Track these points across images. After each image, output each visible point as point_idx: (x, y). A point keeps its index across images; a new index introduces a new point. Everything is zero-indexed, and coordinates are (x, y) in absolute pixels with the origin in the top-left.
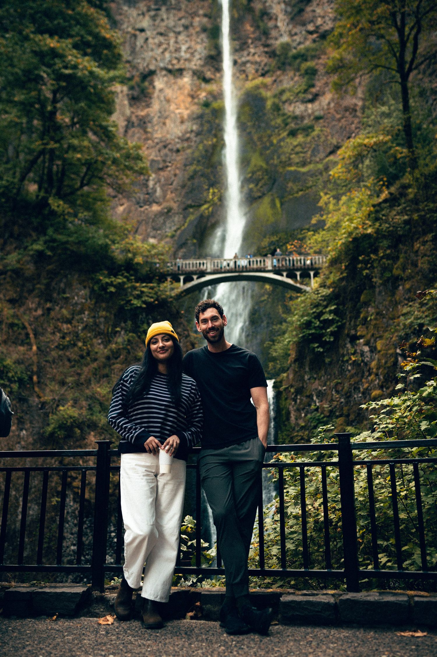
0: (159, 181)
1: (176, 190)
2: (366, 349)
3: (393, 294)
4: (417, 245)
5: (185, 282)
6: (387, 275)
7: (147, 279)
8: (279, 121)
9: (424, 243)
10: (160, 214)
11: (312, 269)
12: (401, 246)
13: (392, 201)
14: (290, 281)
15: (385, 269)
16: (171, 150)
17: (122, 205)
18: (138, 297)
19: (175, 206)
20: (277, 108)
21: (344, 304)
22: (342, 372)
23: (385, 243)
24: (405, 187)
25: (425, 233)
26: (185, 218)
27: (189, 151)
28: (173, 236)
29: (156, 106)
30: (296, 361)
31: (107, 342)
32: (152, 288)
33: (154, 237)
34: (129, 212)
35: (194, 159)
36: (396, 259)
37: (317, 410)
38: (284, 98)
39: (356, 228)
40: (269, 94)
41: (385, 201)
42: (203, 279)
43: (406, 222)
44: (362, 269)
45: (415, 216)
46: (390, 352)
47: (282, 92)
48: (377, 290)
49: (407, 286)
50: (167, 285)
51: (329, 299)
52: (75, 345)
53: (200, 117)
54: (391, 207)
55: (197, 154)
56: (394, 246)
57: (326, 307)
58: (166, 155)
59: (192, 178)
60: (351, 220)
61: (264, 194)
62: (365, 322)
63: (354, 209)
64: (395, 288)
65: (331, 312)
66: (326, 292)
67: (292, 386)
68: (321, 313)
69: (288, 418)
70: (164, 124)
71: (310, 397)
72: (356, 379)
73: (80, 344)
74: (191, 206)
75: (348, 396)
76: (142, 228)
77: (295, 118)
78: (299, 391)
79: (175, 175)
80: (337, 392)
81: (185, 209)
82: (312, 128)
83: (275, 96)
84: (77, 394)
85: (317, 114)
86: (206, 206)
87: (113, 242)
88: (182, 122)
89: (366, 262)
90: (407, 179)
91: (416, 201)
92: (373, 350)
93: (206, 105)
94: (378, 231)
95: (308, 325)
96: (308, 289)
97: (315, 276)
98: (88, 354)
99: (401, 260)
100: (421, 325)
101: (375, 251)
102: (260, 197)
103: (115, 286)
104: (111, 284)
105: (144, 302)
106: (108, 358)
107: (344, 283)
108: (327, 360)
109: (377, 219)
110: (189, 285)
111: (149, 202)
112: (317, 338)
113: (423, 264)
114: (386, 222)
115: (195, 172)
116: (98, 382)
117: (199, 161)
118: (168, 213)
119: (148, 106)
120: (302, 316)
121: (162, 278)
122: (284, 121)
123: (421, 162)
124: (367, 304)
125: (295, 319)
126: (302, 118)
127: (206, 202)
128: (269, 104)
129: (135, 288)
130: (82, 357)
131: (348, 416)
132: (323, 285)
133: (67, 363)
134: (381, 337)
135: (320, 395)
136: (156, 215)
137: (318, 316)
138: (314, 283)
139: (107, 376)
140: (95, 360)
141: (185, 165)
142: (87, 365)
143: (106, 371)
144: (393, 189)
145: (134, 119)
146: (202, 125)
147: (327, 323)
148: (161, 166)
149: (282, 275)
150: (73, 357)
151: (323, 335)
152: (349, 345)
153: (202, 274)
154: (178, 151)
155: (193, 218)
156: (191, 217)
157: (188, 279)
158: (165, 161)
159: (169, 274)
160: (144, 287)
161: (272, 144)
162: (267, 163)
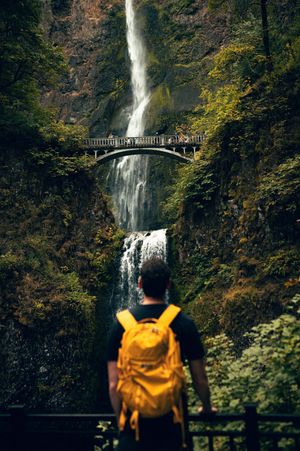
0: (77, 73)
1: (90, 80)
2: (235, 207)
3: (255, 166)
4: (273, 130)
5: (98, 155)
6: (251, 151)
7: (69, 153)
8: (168, 28)
9: (278, 128)
10: (79, 98)
11: (195, 145)
12: (260, 130)
13: (254, 95)
14: (178, 154)
15: (249, 147)
16: (86, 49)
17: (49, 91)
18: (62, 168)
19: (90, 92)
20: (166, 18)
21: (218, 172)
22: (217, 224)
23: (249, 127)
24: (264, 85)
25: (278, 120)
26: (98, 102)
27: (100, 50)
28: (89, 116)
29: (74, 15)
30: (183, 215)
31: (37, 204)
32: (72, 161)
33: (74, 117)
34: (55, 97)
35: (103, 56)
36: (257, 140)
37: (198, 252)
38: (172, 11)
39: (228, 116)
40: (160, 7)
41: (249, 95)
42: (112, 153)
43: (264, 112)
44: (233, 147)
45: (272, 108)
46: (254, 209)
47: (171, 6)
48: (243, 163)
49: (266, 160)
50: (84, 158)
51: (207, 169)
52: (13, 205)
53: (109, 23)
54: (254, 99)
55: (106, 53)
56: (255, 130)
57: (205, 174)
58: (82, 53)
59: (102, 71)
60: (224, 110)
61: (157, 84)
62: (234, 187)
63: (226, 101)
64: (257, 161)
65: (209, 178)
66: (205, 163)
67: (180, 234)
68: (202, 180)
69: (178, 257)
70: (81, 29)
71: (194, 242)
72: (228, 228)
73: (17, 205)
74: (102, 93)
75: (222, 241)
76: (65, 110)
77: (180, 26)
78: (186, 238)
79: (90, 69)
80: (214, 238)
81: (98, 95)
82: (193, 34)
83: (165, 9)
84: (15, 244)
85: (197, 23)
86: (113, 93)
87: (42, 125)
88: (94, 28)
89: (235, 142)
90: (265, 78)
91: (271, 96)
92: (240, 207)
93: (113, 14)
94: (244, 119)
95: (192, 188)
96: (192, 160)
97: (197, 150)
98: (24, 213)
99: (261, 140)
100: (276, 191)
101: (242, 134)
103: (44, 160)
104: (41, 158)
105: (67, 172)
106: (39, 215)
107: (218, 157)
108: (206, 215)
109: (243, 109)
110: (102, 157)
111: (70, 89)
112: (199, 198)
113: (277, 143)
114: (250, 110)
115: (106, 67)
116: (32, 234)
117: (107, 58)
118: (84, 98)
119: (68, 14)
120: (188, 181)
121: (81, 152)
122: (172, 28)
123: (276, 66)
124: (236, 173)
125: (182, 184)
126: (186, 26)
127: (114, 90)
128: (161, 14)
129: (60, 161)
130: (19, 214)
131: (222, 256)
132: (203, 158)
133: (7, 220)
134: (246, 199)
135: (202, 240)
136: (75, 100)
137: (199, 182)
138: (197, 156)
139: (38, 229)
140: (30, 216)
141: (97, 62)
142: (23, 221)
143: (38, 225)
144: (254, 86)
145: (56, 24)
146: (109, 30)
147: (207, 186)
148: (78, 61)
149: (172, 150)
150: (12, 215)
151: (203, 196)
152: (222, 204)
153: (112, 149)
154: (91, 50)
155: (104, 102)
156: (103, 102)
157: (101, 153)
158: (81, 58)
159: (86, 149)
160: (66, 160)
161: (163, 46)
162: (160, 61)
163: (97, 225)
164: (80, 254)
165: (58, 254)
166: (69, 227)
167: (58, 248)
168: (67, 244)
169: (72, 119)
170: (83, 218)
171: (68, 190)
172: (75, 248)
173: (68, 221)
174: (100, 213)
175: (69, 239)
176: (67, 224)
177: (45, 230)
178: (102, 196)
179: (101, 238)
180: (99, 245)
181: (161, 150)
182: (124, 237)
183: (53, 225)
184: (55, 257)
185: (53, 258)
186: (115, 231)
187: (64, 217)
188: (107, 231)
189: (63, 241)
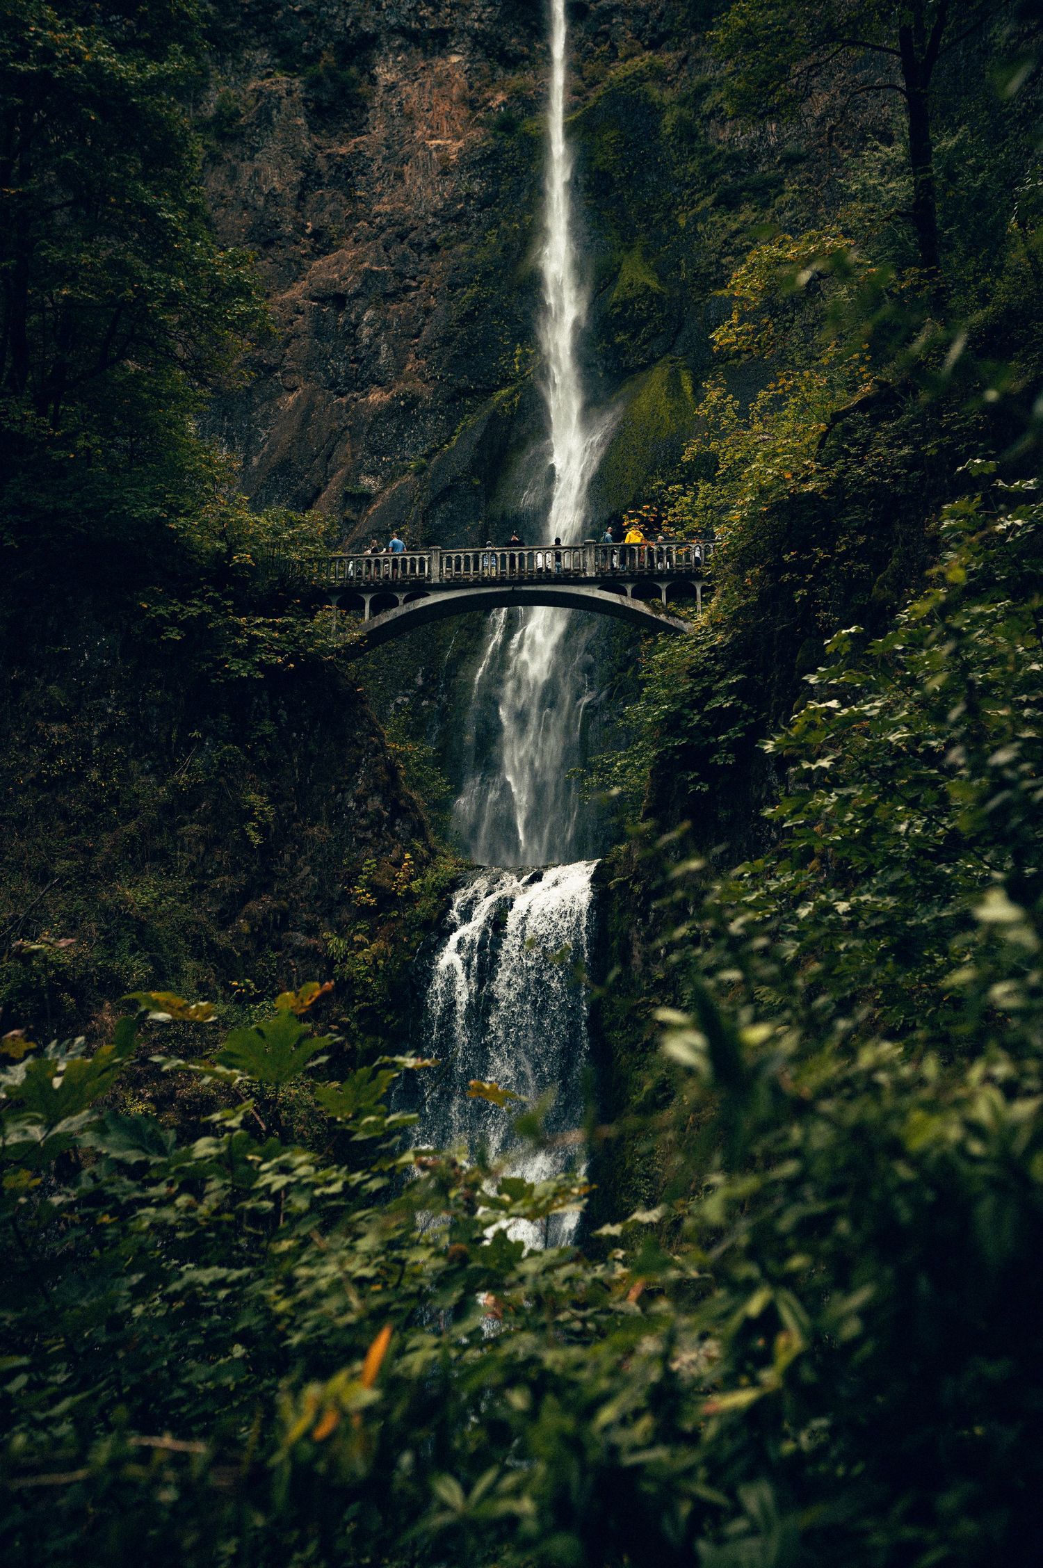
0: (386, 326)
1: (429, 349)
5: (375, 611)
6: (859, 600)
7: (272, 604)
8: (692, 167)
10: (390, 411)
11: (697, 577)
12: (898, 525)
13: (882, 404)
14: (641, 606)
15: (851, 585)
16: (416, 246)
17: (292, 390)
18: (244, 653)
19: (426, 392)
20: (687, 133)
21: (765, 671)
23: (857, 516)
26: (452, 422)
27: (462, 247)
28: (422, 470)
29: (379, 131)
31: (162, 771)
32: (282, 629)
33: (374, 473)
34: (311, 407)
35: (474, 269)
36: (879, 561)
38: (706, 107)
39: (779, 479)
40: (668, 96)
41: (863, 405)
42: (422, 603)
43: (911, 464)
44: (792, 587)
45: (930, 449)
47: (702, 91)
50: (329, 617)
51: (730, 658)
52: (80, 776)
53: (492, 157)
54: (875, 421)
55: (481, 256)
56: (879, 525)
57: (723, 676)
58: (404, 259)
59: (463, 321)
61: (653, 360)
65: (730, 689)
66: (720, 638)
67: (636, 879)
68: (708, 694)
69: (627, 958)
70: (400, 177)
73: (94, 774)
74: (467, 392)
76: (344, 452)
77: (735, 159)
79: (428, 311)
81: (451, 400)
82: (777, 184)
83: (683, 103)
84: (79, 902)
85: (790, 147)
86: (504, 392)
87: (174, 510)
88: (445, 172)
89: (800, 567)
93: (507, 126)
94: (837, 487)
95: (672, 724)
96: (687, 627)
97: (707, 592)
98: (115, 799)
99: (895, 562)
101: (827, 541)
102: (643, 368)
103: (182, 625)
104: (173, 620)
105: (261, 666)
106: (167, 810)
110: (386, 618)
111: (361, 381)
112: (695, 757)
115: (478, 303)
117: (487, 275)
118: (405, 410)
119: (359, 129)
121: (315, 598)
122: (704, 167)
126: (753, 159)
127: (506, 381)
128: (669, 120)
129: (237, 630)
130: (97, 806)
133: (61, 826)
136: (376, 418)
137: (697, 704)
140: (134, 814)
141: (453, 286)
142: (111, 827)
143: (158, 843)
144: (888, 373)
145: (321, 163)
146: (496, 179)
147: (723, 719)
148: (390, 288)
149: (624, 593)
150: (77, 807)
151: (714, 748)
153: (420, 588)
154: (434, 247)
155: (473, 422)
156: (470, 421)
157: (383, 602)
158: (401, 275)
159: (333, 590)
160: (257, 627)
161: (676, 231)
162: (662, 279)
163: (363, 842)
164: (300, 939)
165: (223, 939)
166: (265, 849)
167: (224, 921)
168: (256, 907)
169: (367, 481)
170: (317, 818)
171: (268, 728)
172: (284, 920)
173: (263, 829)
174: (375, 803)
175: (266, 888)
176: (257, 840)
177: (184, 859)
178: (382, 748)
179: (373, 888)
180: (365, 912)
181: (584, 591)
182: (455, 885)
183: (212, 843)
184: (212, 947)
185: (204, 950)
186: (422, 864)
187: (248, 815)
188: (397, 864)
189: (246, 896)
